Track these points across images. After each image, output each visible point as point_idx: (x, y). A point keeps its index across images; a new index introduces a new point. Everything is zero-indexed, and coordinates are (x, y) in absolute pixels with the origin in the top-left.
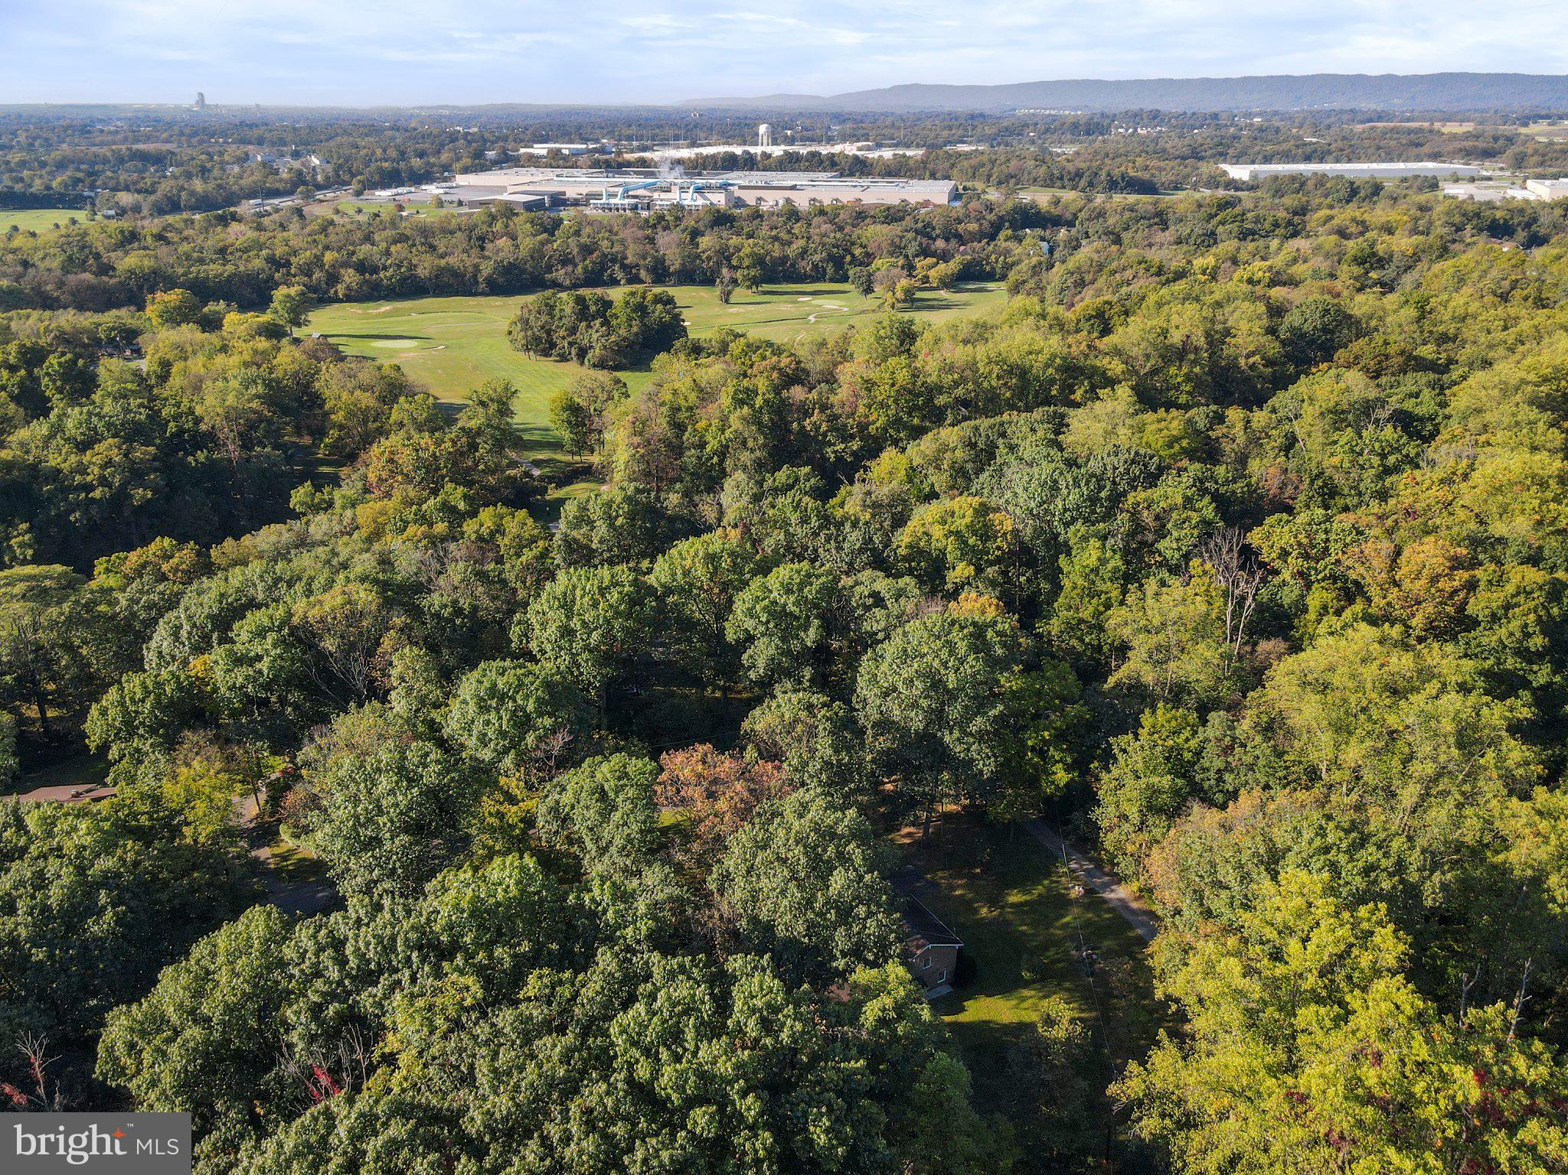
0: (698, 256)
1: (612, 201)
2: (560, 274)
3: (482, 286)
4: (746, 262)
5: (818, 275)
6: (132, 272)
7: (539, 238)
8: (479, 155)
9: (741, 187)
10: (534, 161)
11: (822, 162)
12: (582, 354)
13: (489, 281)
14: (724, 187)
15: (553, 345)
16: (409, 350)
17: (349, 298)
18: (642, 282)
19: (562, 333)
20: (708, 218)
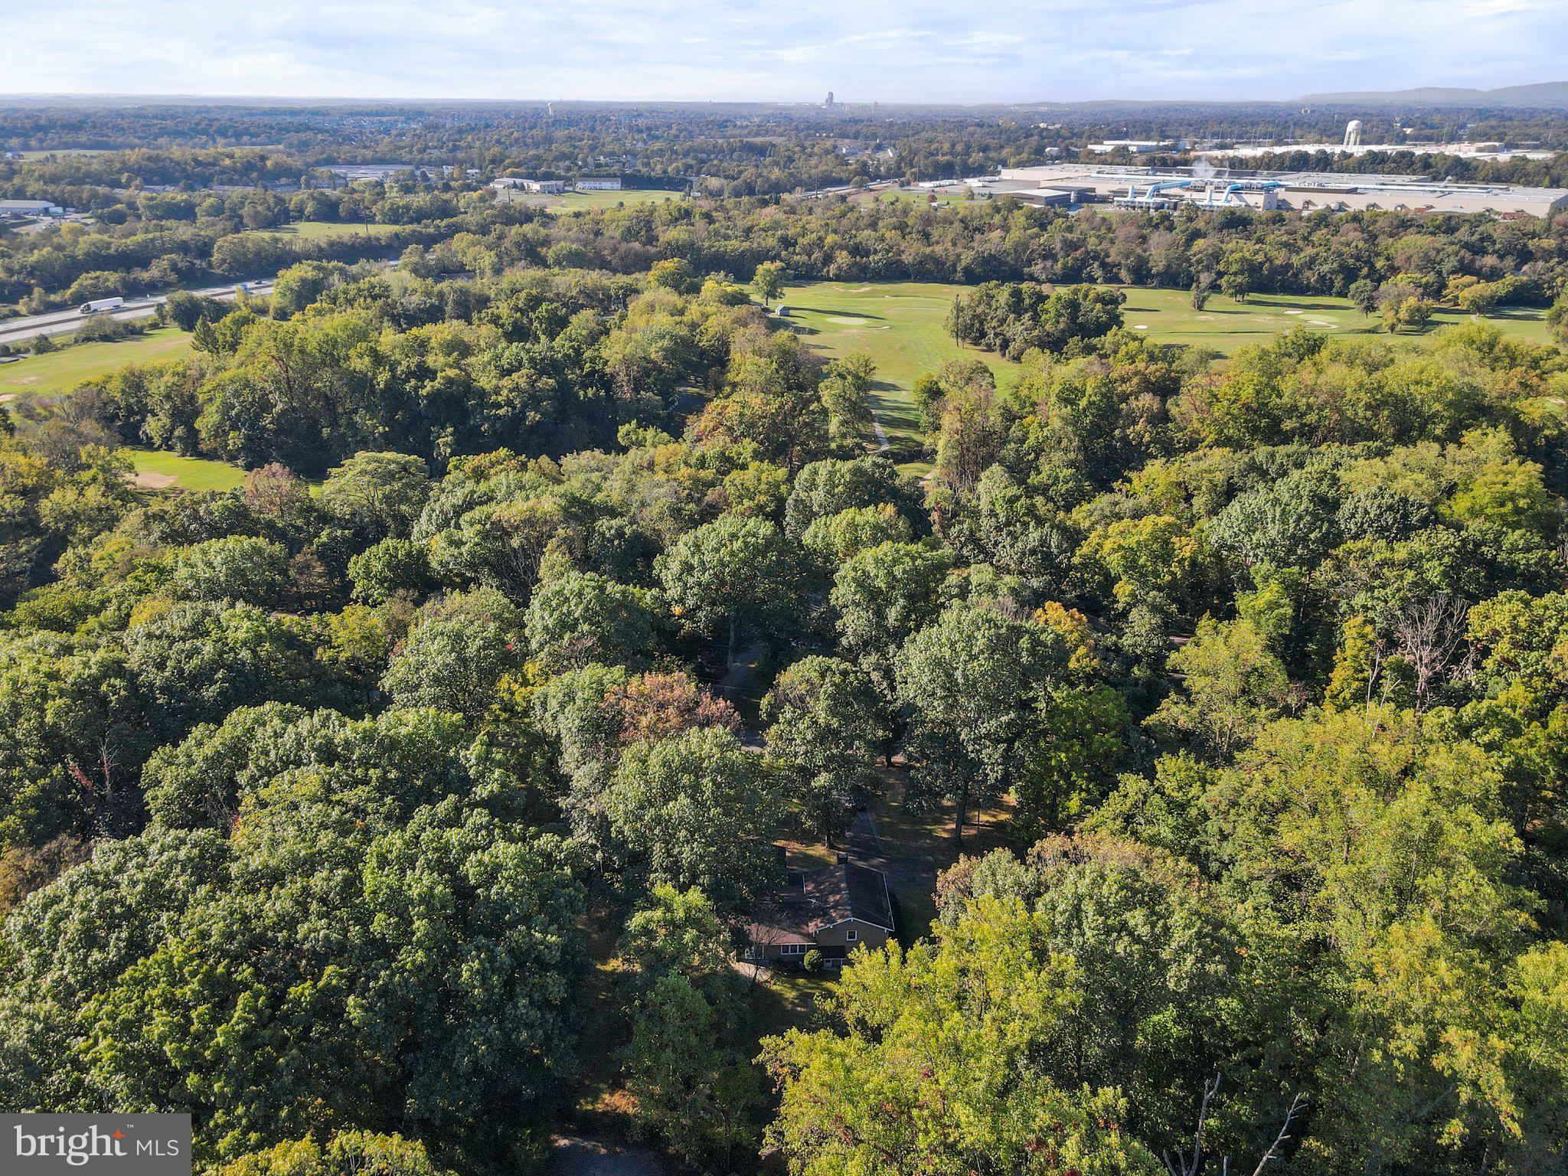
0: (1188, 260)
1: (1138, 199)
2: (1037, 269)
3: (959, 275)
4: (1234, 268)
5: (1324, 287)
6: (669, 243)
7: (1029, 232)
8: (1039, 151)
9: (1289, 189)
10: (1093, 158)
11: (1413, 163)
12: (1005, 345)
13: (967, 270)
14: (1267, 189)
15: (983, 335)
16: (855, 327)
17: (838, 278)
18: (1121, 281)
19: (994, 323)
20: (1221, 219)
